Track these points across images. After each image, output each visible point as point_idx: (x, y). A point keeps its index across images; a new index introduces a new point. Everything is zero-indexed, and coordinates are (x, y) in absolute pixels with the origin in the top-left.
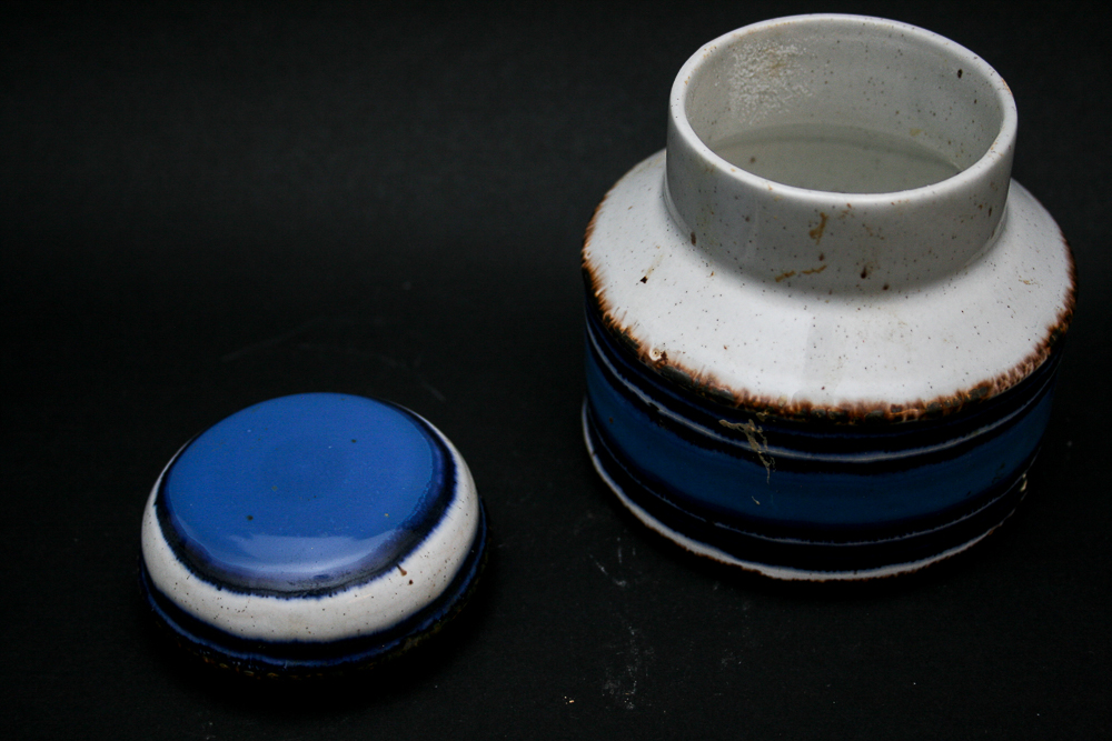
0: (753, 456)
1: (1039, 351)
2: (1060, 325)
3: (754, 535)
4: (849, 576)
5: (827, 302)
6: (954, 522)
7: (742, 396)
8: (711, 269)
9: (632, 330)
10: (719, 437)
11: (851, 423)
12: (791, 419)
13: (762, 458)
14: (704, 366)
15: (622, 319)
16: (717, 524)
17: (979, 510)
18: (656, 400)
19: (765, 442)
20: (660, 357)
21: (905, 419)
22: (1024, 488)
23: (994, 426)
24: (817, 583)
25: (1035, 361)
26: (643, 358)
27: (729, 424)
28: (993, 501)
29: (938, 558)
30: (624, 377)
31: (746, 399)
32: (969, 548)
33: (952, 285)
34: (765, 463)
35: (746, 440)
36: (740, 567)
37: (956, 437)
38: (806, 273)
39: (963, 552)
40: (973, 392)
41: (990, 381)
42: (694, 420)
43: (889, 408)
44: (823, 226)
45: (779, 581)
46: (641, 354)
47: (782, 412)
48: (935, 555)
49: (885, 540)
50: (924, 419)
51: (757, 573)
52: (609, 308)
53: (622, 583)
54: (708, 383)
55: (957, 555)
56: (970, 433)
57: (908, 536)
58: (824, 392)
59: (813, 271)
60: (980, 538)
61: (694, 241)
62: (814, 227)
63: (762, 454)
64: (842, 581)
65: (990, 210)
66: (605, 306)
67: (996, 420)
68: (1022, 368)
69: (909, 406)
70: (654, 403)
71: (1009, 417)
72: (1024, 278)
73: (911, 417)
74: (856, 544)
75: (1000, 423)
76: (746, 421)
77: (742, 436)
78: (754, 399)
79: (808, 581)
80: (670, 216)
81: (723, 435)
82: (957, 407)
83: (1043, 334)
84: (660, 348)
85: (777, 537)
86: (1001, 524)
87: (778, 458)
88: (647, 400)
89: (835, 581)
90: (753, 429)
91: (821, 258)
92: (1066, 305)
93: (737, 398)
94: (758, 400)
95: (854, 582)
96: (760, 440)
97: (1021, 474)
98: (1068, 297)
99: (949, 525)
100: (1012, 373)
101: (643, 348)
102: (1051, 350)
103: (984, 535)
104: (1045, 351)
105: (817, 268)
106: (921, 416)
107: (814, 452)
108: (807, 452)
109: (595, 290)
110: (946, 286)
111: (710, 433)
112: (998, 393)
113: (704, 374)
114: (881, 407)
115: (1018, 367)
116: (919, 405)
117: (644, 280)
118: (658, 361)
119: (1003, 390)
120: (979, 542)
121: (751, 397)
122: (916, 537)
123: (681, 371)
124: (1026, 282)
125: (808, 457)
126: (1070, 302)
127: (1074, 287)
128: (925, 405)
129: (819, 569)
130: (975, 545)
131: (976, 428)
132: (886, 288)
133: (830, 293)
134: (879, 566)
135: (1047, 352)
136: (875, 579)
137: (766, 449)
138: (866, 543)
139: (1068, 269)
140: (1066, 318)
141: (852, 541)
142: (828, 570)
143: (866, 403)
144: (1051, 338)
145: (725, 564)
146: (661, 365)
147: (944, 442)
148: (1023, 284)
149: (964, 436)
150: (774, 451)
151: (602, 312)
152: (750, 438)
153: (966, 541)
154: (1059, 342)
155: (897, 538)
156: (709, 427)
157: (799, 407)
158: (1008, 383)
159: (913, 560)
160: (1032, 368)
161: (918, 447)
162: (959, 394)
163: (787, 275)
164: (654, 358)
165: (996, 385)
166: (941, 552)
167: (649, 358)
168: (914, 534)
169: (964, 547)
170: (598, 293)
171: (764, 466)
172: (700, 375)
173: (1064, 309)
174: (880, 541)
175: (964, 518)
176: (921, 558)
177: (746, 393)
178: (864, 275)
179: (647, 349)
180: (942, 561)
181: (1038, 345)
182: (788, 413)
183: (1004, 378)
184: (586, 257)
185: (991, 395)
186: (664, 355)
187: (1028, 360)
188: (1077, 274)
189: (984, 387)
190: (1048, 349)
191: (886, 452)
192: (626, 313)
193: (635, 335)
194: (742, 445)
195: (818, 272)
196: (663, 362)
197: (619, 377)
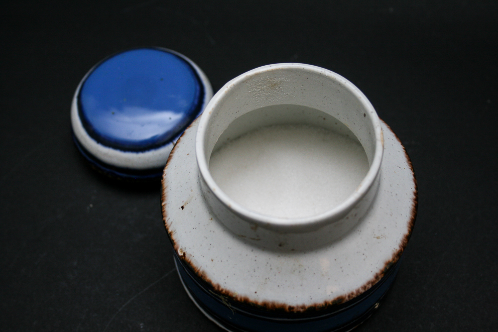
0: (225, 305)
1: (377, 277)
2: (393, 260)
5: (263, 251)
7: (217, 287)
8: (211, 216)
9: (173, 234)
10: (209, 293)
13: (229, 307)
14: (201, 267)
15: (170, 226)
19: (230, 304)
20: (182, 254)
21: (296, 313)
25: (373, 282)
26: (175, 251)
27: (213, 293)
31: (218, 290)
33: (332, 246)
35: (221, 300)
40: (334, 302)
41: (344, 296)
42: (199, 283)
43: (287, 308)
46: (175, 249)
47: (235, 299)
52: (166, 216)
54: (202, 275)
58: (256, 294)
59: (255, 239)
62: (252, 226)
66: (165, 214)
68: (364, 287)
69: (298, 307)
72: (377, 235)
73: (298, 312)
76: (220, 295)
77: (219, 298)
78: (222, 290)
82: (324, 309)
83: (381, 267)
84: (183, 249)
92: (400, 247)
93: (214, 287)
94: (224, 291)
96: (227, 303)
98: (402, 242)
100: (358, 291)
101: (176, 246)
104: (380, 276)
106: (304, 312)
109: (162, 201)
110: (328, 247)
111: (206, 290)
112: (348, 301)
115: (362, 287)
116: (303, 307)
117: (182, 208)
118: (182, 256)
119: (351, 299)
121: (220, 289)
123: (191, 265)
124: (378, 238)
128: (307, 307)
132: (293, 250)
140: (397, 255)
143: (276, 304)
144: (385, 269)
146: (182, 259)
148: (375, 239)
150: (234, 307)
151: (163, 216)
152: (223, 300)
156: (205, 288)
157: (243, 300)
158: (354, 296)
160: (370, 286)
162: (326, 303)
163: (243, 236)
164: (180, 254)
165: (347, 298)
167: (178, 253)
170: (163, 204)
171: (231, 310)
172: (199, 270)
173: (398, 249)
177: (219, 286)
178: (281, 244)
179: (178, 248)
182: (238, 301)
183: (352, 293)
185: (344, 302)
186: (184, 254)
187: (369, 283)
189: (340, 299)
190: (383, 275)
192: (172, 223)
193: (174, 237)
195: (257, 240)
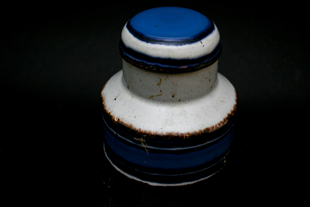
0: (143, 148)
1: (225, 120)
2: (231, 114)
3: (145, 172)
4: (173, 185)
5: (163, 104)
6: (203, 170)
7: (139, 131)
8: (133, 96)
10: (134, 143)
11: (169, 138)
12: (152, 137)
13: (146, 149)
14: (129, 122)
15: (109, 110)
16: (135, 169)
17: (210, 167)
18: (118, 133)
19: (146, 144)
21: (184, 137)
22: (225, 162)
23: (212, 141)
24: (164, 187)
25: (223, 123)
26: (113, 120)
27: (136, 139)
28: (214, 164)
29: (199, 180)
30: (109, 127)
31: (140, 132)
32: (208, 178)
33: (199, 101)
34: (147, 150)
35: (141, 144)
36: (142, 182)
37: (200, 144)
38: (157, 96)
39: (206, 179)
40: (204, 131)
41: (209, 128)
42: (127, 138)
43: (180, 134)
44: (160, 82)
45: (153, 186)
46: (113, 119)
47: (150, 135)
48: (198, 180)
49: (182, 174)
50: (190, 138)
51: (147, 184)
52: (106, 107)
53: (109, 187)
54: (130, 127)
55: (204, 180)
56: (205, 143)
57: (189, 173)
58: (162, 129)
59: (159, 95)
60: (212, 175)
61: (128, 88)
62: (158, 82)
63: (146, 148)
64: (171, 186)
65: (210, 80)
66: (105, 106)
67: (212, 140)
68: (219, 124)
69: (185, 134)
70: (117, 134)
71: (217, 139)
73: (186, 137)
74: (174, 175)
75: (214, 140)
76: (140, 138)
77: (139, 142)
79: (161, 186)
80: (123, 82)
81: (135, 143)
82: (200, 135)
83: (226, 116)
84: (118, 117)
85: (152, 173)
86: (218, 172)
87: (150, 149)
88: (115, 133)
89: (169, 186)
90: (143, 140)
91: (161, 91)
92: (233, 108)
93: (137, 131)
94: (143, 132)
95: (174, 187)
96: (145, 144)
97: (223, 157)
98: (234, 106)
99: (201, 170)
100: (216, 126)
102: (228, 120)
103: (213, 175)
104: (226, 120)
105: (160, 94)
106: (189, 137)
107: (160, 147)
108: (158, 147)
109: (103, 102)
110: (197, 101)
111: (131, 142)
112: (212, 131)
113: (129, 124)
114: (178, 134)
115: (218, 124)
116: (189, 134)
117: (115, 99)
118: (117, 121)
119: (213, 131)
120: (211, 176)
121: (141, 131)
122: (191, 174)
123: (123, 124)
124: (222, 101)
125: (158, 148)
126: (235, 108)
127: (237, 104)
128: (190, 134)
129: (164, 183)
130: (210, 177)
131: (206, 142)
132: (180, 101)
133: (164, 102)
134: (181, 182)
135: (227, 121)
136: (180, 186)
137: (147, 146)
138: (177, 175)
139: (236, 99)
140: (233, 112)
141: (173, 175)
142: (167, 183)
143: (173, 133)
144: (228, 117)
145: (138, 181)
146: (118, 122)
147: (197, 145)
149: (203, 144)
150: (149, 147)
151: (104, 108)
152: (142, 143)
153: (207, 176)
154: (231, 118)
155: (186, 174)
156: (131, 140)
157: (155, 133)
158: (215, 128)
159: (191, 181)
160: (222, 124)
161: (189, 146)
162: (200, 131)
163: (152, 97)
164: (116, 120)
165: (211, 129)
166: (199, 179)
167: (115, 120)
168: (191, 173)
169: (207, 178)
170: (103, 103)
171: (146, 151)
173: (233, 109)
174: (181, 175)
175: (205, 169)
176: (194, 180)
178: (173, 97)
179: (114, 118)
180: (200, 181)
181: (224, 118)
182: (152, 135)
183: (214, 127)
184: (102, 94)
185: (210, 131)
186: (119, 119)
187: (221, 122)
188: (238, 101)
189: (207, 129)
190: (227, 120)
191: (180, 147)
192: (109, 108)
193: (111, 114)
194: (140, 145)
195: (160, 95)
196: (118, 121)
197: (108, 127)
